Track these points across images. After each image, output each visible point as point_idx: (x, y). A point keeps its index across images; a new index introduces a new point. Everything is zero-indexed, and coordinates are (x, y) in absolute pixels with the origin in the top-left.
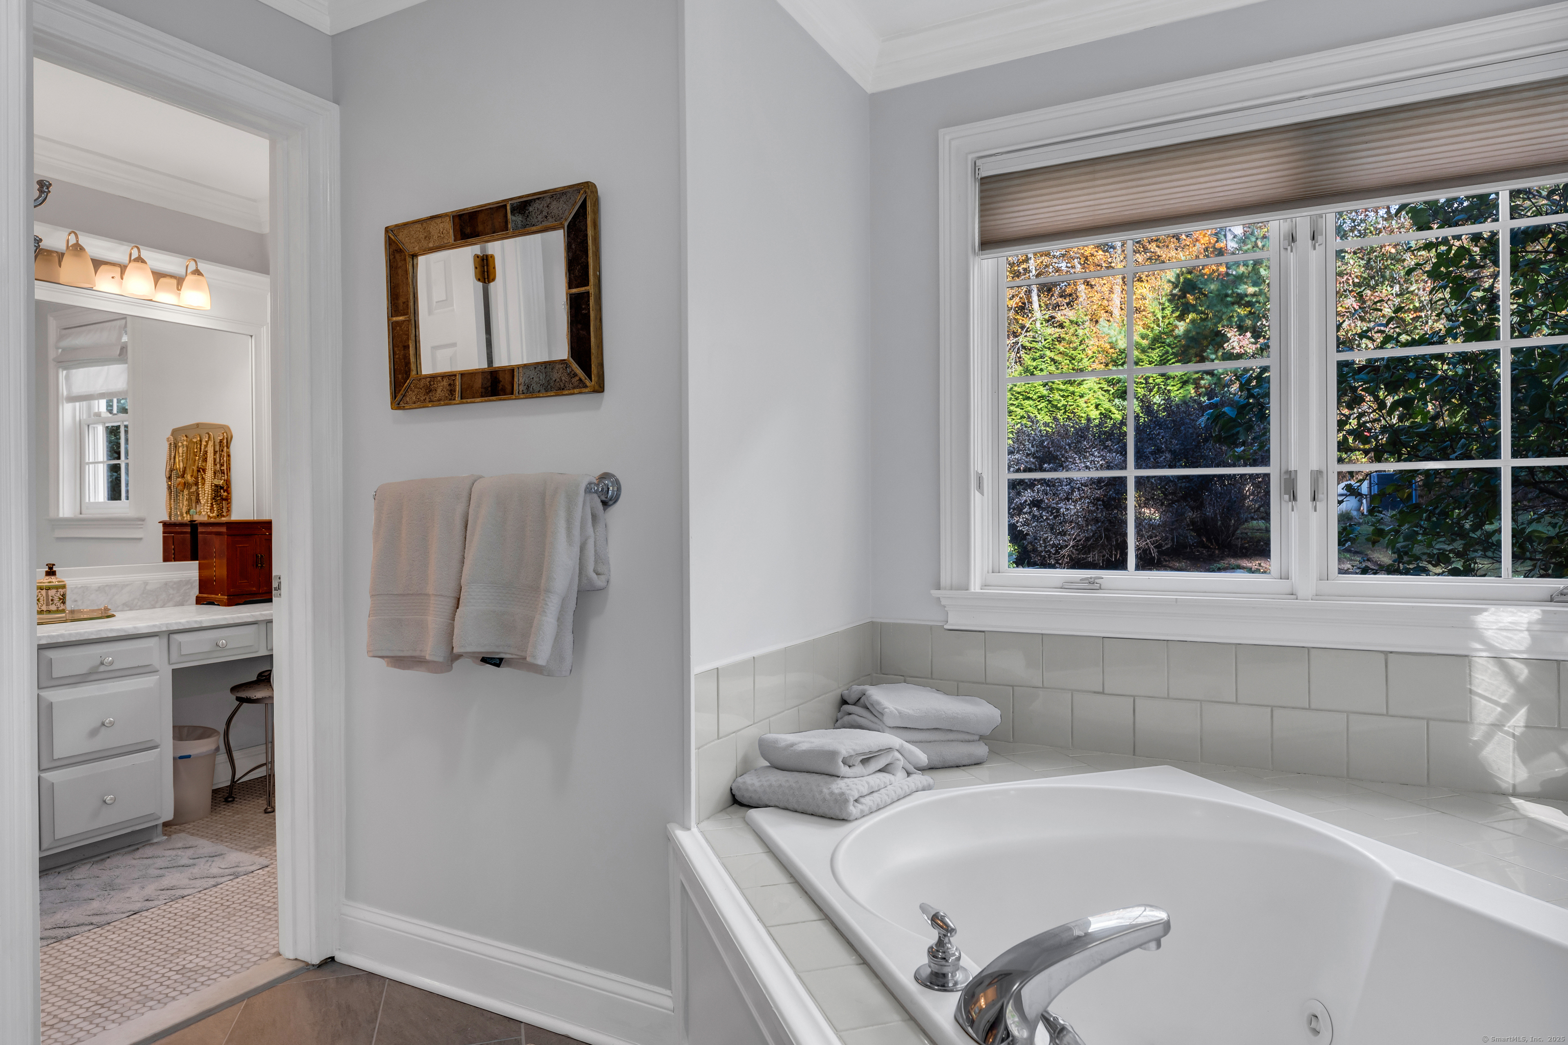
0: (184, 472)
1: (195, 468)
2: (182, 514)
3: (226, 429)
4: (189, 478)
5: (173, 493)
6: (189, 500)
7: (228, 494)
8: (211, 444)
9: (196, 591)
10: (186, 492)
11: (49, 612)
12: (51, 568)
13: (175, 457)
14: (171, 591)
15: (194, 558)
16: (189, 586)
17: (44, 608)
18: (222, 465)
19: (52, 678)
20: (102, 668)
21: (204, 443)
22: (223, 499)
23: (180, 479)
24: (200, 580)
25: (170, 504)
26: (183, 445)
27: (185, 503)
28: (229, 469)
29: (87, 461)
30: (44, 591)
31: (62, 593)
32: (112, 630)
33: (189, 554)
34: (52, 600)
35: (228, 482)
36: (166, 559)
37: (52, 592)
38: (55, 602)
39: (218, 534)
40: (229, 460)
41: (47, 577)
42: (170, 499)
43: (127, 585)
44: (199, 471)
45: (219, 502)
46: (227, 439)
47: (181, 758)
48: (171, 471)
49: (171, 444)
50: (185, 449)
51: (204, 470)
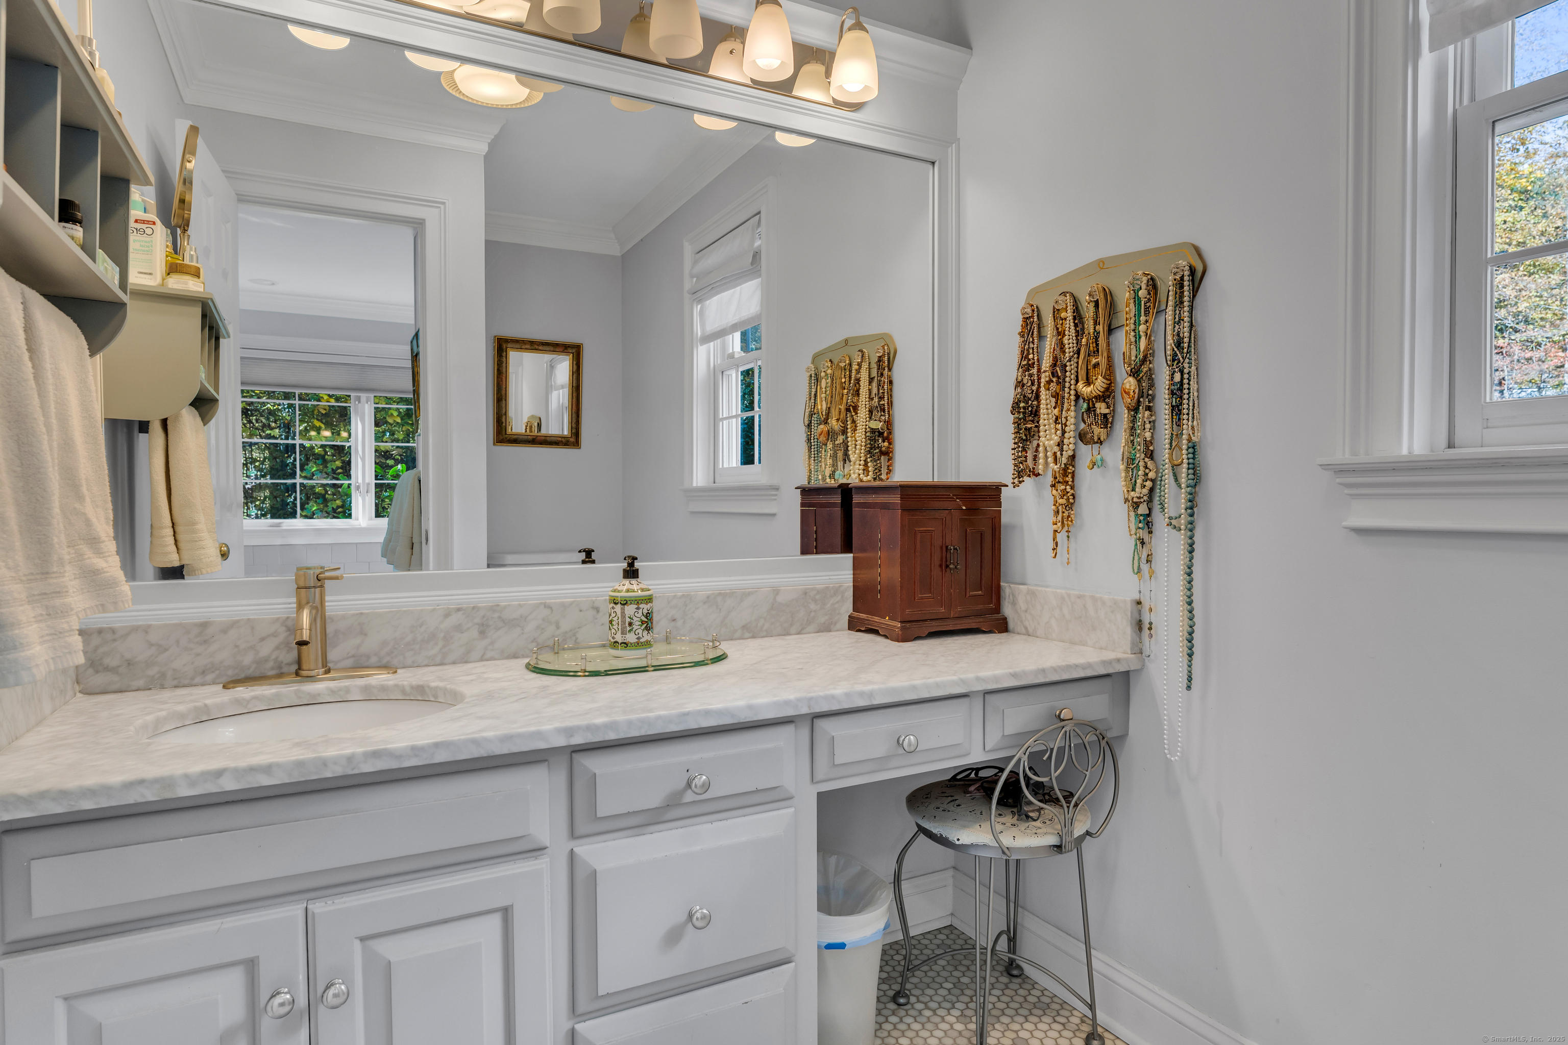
0: (828, 414)
1: (843, 407)
2: (824, 479)
3: (885, 339)
4: (834, 424)
5: (813, 446)
6: (834, 457)
7: (890, 443)
8: (865, 366)
9: (847, 608)
10: (830, 445)
11: (626, 644)
12: (631, 565)
13: (816, 395)
14: (813, 606)
15: (847, 547)
16: (839, 597)
17: (619, 638)
18: (881, 398)
19: (598, 819)
20: (689, 797)
21: (855, 367)
22: (883, 453)
23: (822, 426)
24: (856, 588)
25: (810, 465)
26: (826, 375)
27: (829, 461)
28: (890, 404)
29: (721, 416)
30: (619, 605)
31: (645, 611)
32: (708, 713)
33: (838, 540)
34: (630, 624)
35: (889, 424)
36: (805, 551)
37: (630, 610)
38: (635, 627)
39: (885, 506)
40: (891, 390)
41: (627, 582)
42: (810, 457)
43: (749, 594)
44: (848, 410)
45: (876, 457)
46: (889, 354)
47: (830, 946)
48: (811, 415)
49: (811, 376)
50: (829, 380)
51: (856, 408)
